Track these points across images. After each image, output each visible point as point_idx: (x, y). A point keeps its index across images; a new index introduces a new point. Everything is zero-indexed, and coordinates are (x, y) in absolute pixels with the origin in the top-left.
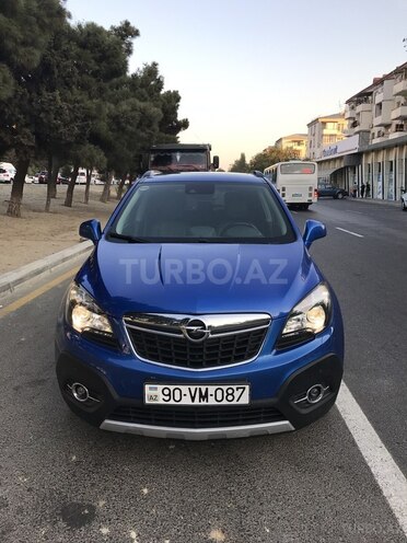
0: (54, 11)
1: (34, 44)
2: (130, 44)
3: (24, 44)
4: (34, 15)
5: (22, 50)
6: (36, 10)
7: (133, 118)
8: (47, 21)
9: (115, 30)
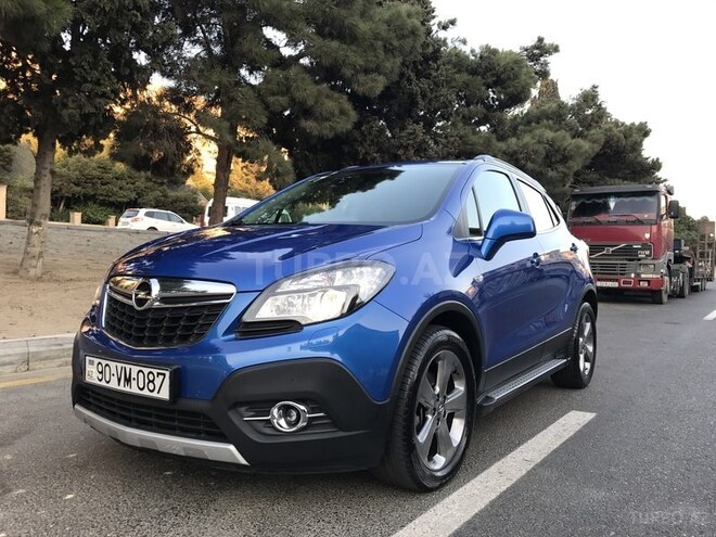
0: (406, 32)
1: (378, 70)
2: (546, 64)
3: (366, 71)
4: (382, 39)
5: (362, 78)
6: (384, 34)
7: (536, 152)
8: (396, 43)
9: (526, 50)
